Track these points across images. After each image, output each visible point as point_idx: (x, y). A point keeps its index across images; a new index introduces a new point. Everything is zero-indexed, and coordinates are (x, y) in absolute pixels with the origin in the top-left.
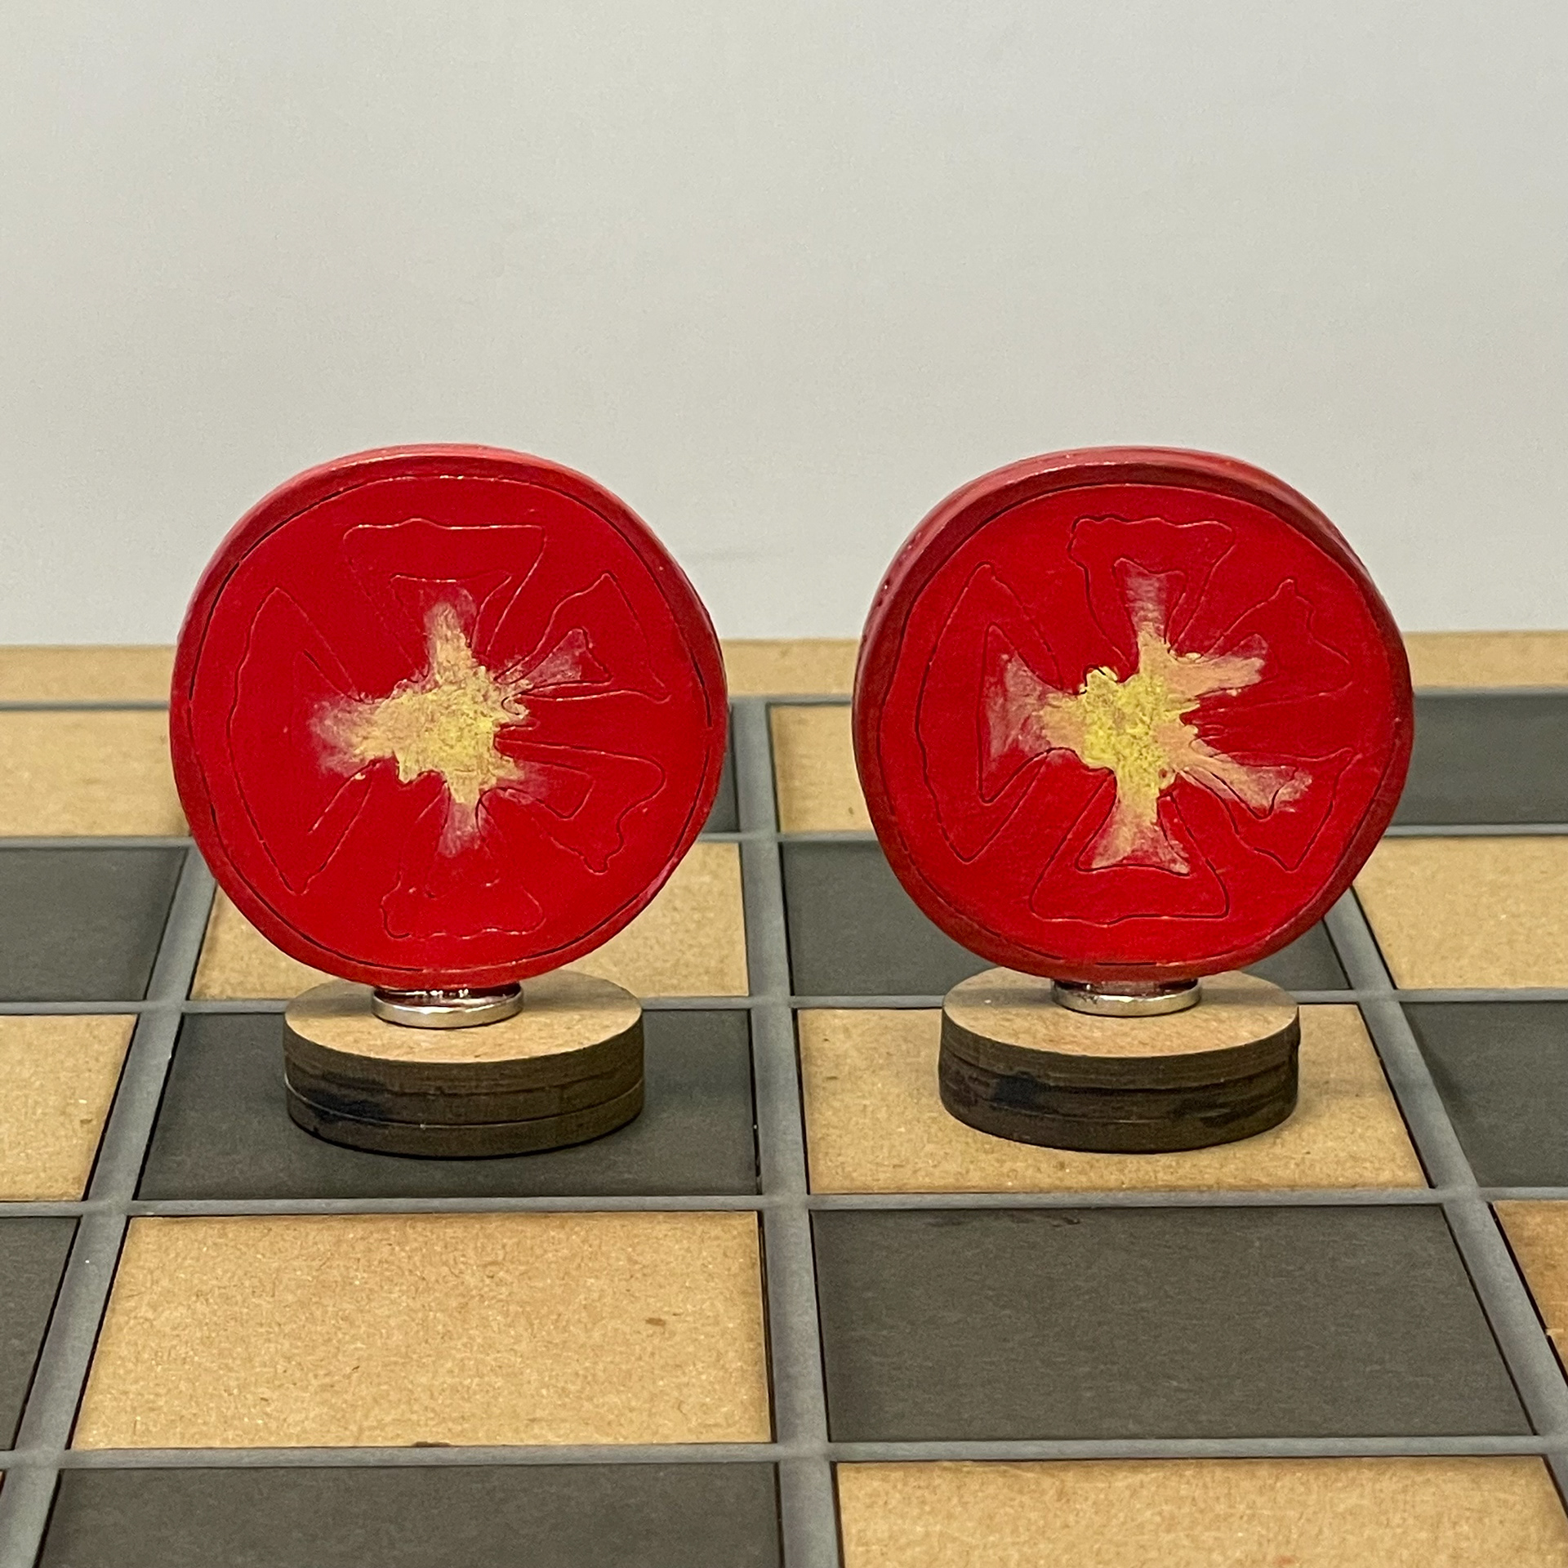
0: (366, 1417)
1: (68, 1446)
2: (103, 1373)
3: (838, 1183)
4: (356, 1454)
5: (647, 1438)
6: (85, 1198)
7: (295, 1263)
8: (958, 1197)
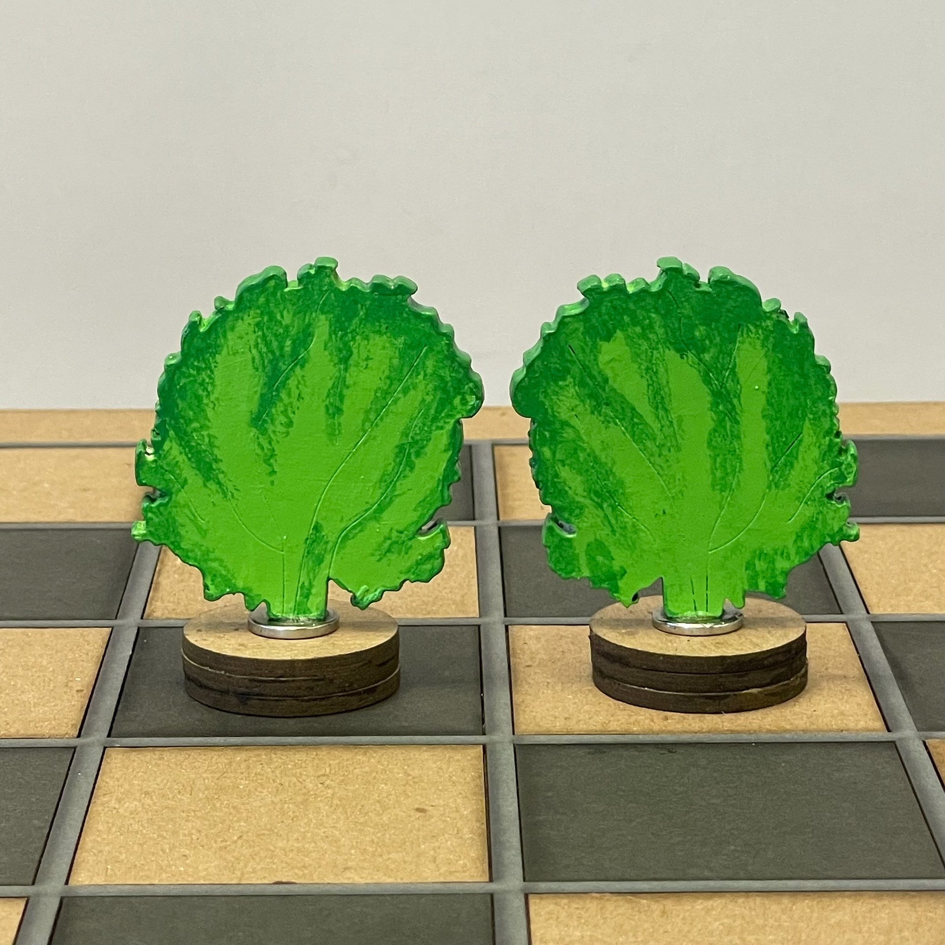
0: (246, 866)
1: (67, 883)
2: (88, 840)
3: (532, 728)
4: (240, 888)
5: (414, 879)
6: (79, 736)
7: (204, 775)
8: (603, 737)
